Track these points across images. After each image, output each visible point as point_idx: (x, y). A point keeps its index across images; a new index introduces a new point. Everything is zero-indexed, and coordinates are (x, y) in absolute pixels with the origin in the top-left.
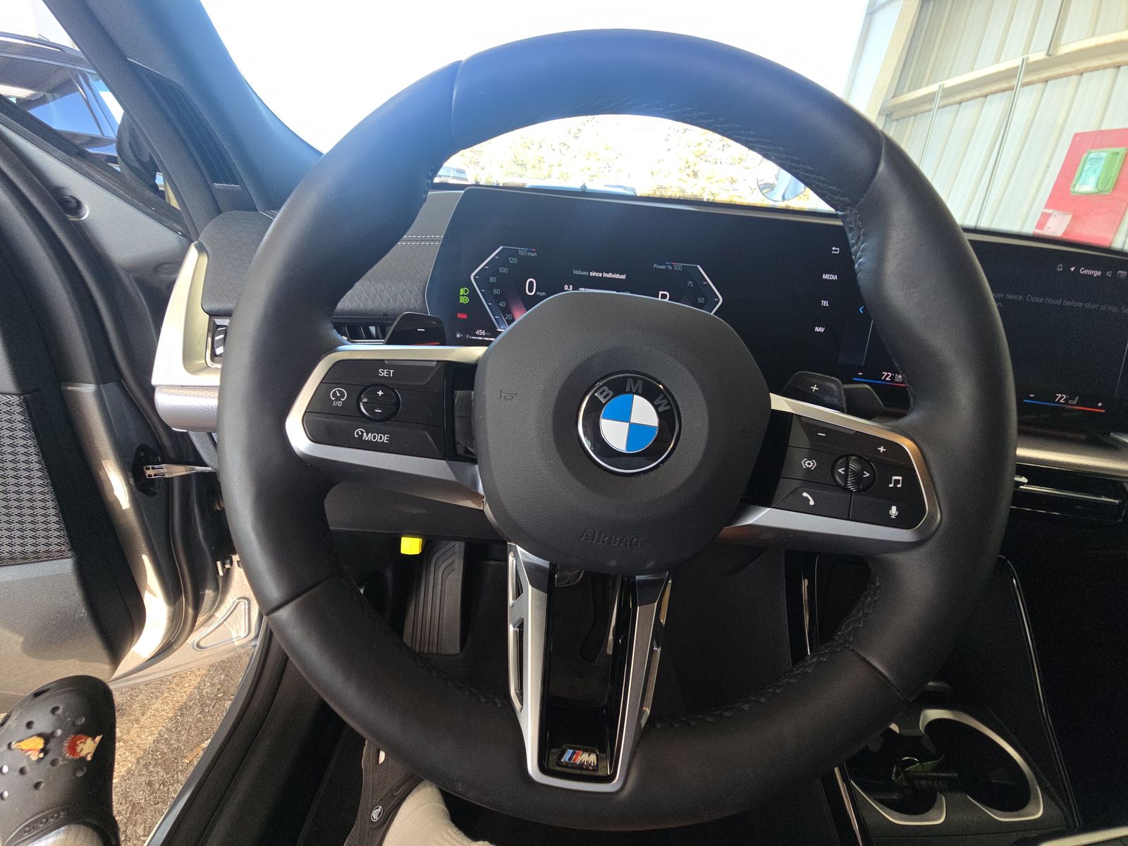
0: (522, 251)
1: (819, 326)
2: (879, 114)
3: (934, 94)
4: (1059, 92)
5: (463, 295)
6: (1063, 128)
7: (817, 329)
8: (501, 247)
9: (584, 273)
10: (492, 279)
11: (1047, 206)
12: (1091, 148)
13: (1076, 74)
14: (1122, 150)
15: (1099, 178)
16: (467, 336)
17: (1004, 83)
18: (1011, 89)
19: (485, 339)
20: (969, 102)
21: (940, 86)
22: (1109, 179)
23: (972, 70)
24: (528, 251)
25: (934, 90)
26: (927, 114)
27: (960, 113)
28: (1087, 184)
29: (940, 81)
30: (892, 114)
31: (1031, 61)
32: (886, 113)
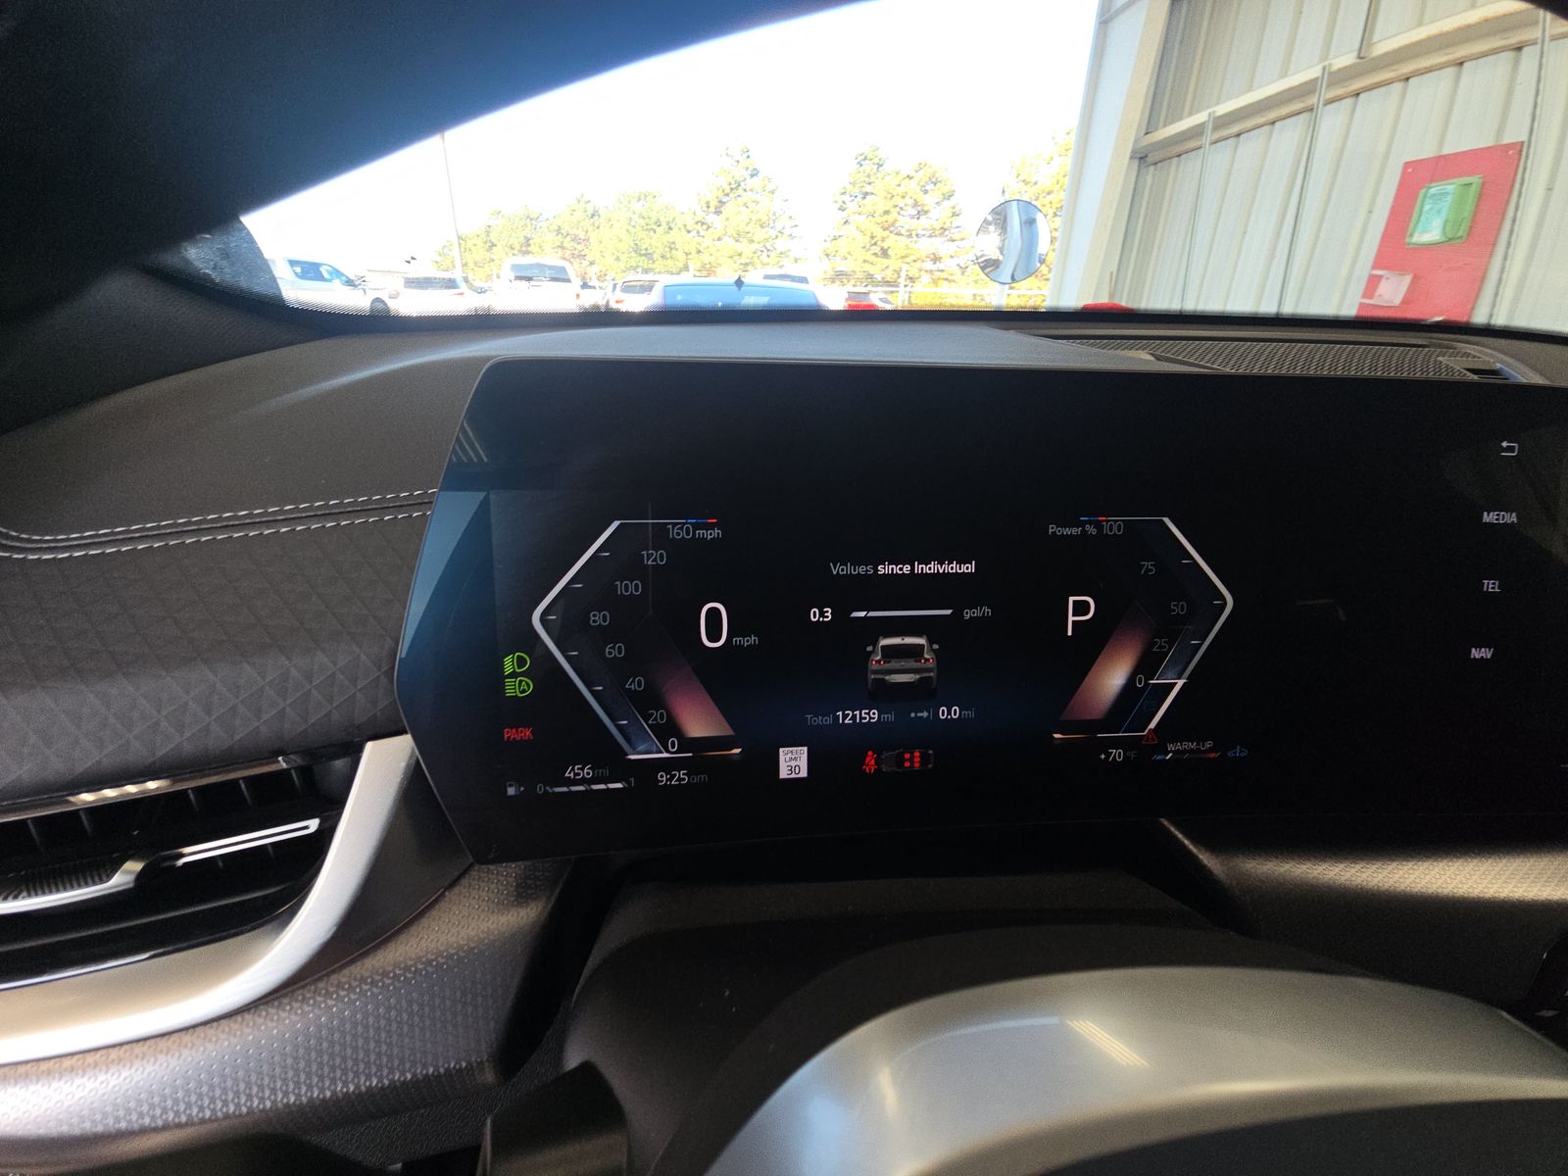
0: (679, 529)
1: (1479, 646)
2: (1131, 158)
3: (1202, 125)
4: (1376, 108)
5: (514, 675)
6: (1387, 155)
7: (1475, 653)
8: (616, 524)
9: (861, 570)
10: (597, 618)
11: (1376, 266)
12: (1432, 181)
13: (1400, 81)
14: (1476, 180)
15: (1446, 221)
16: (540, 789)
17: (1299, 102)
18: (1311, 109)
19: (595, 787)
20: (1252, 133)
21: (1210, 114)
22: (1462, 220)
23: (1250, 89)
24: (696, 527)
25: (1203, 120)
26: (1194, 153)
27: (1239, 150)
28: (1429, 230)
29: (1208, 108)
30: (1146, 156)
31: (1335, 68)
32: (1139, 155)
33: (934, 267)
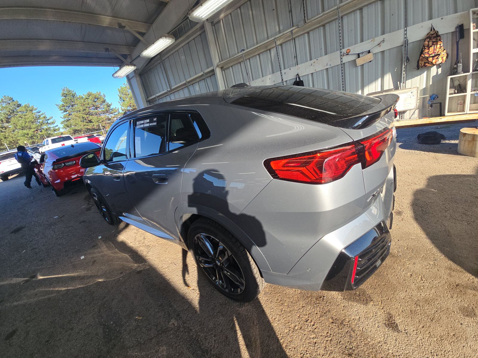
2: (147, 102)
33: (109, 122)
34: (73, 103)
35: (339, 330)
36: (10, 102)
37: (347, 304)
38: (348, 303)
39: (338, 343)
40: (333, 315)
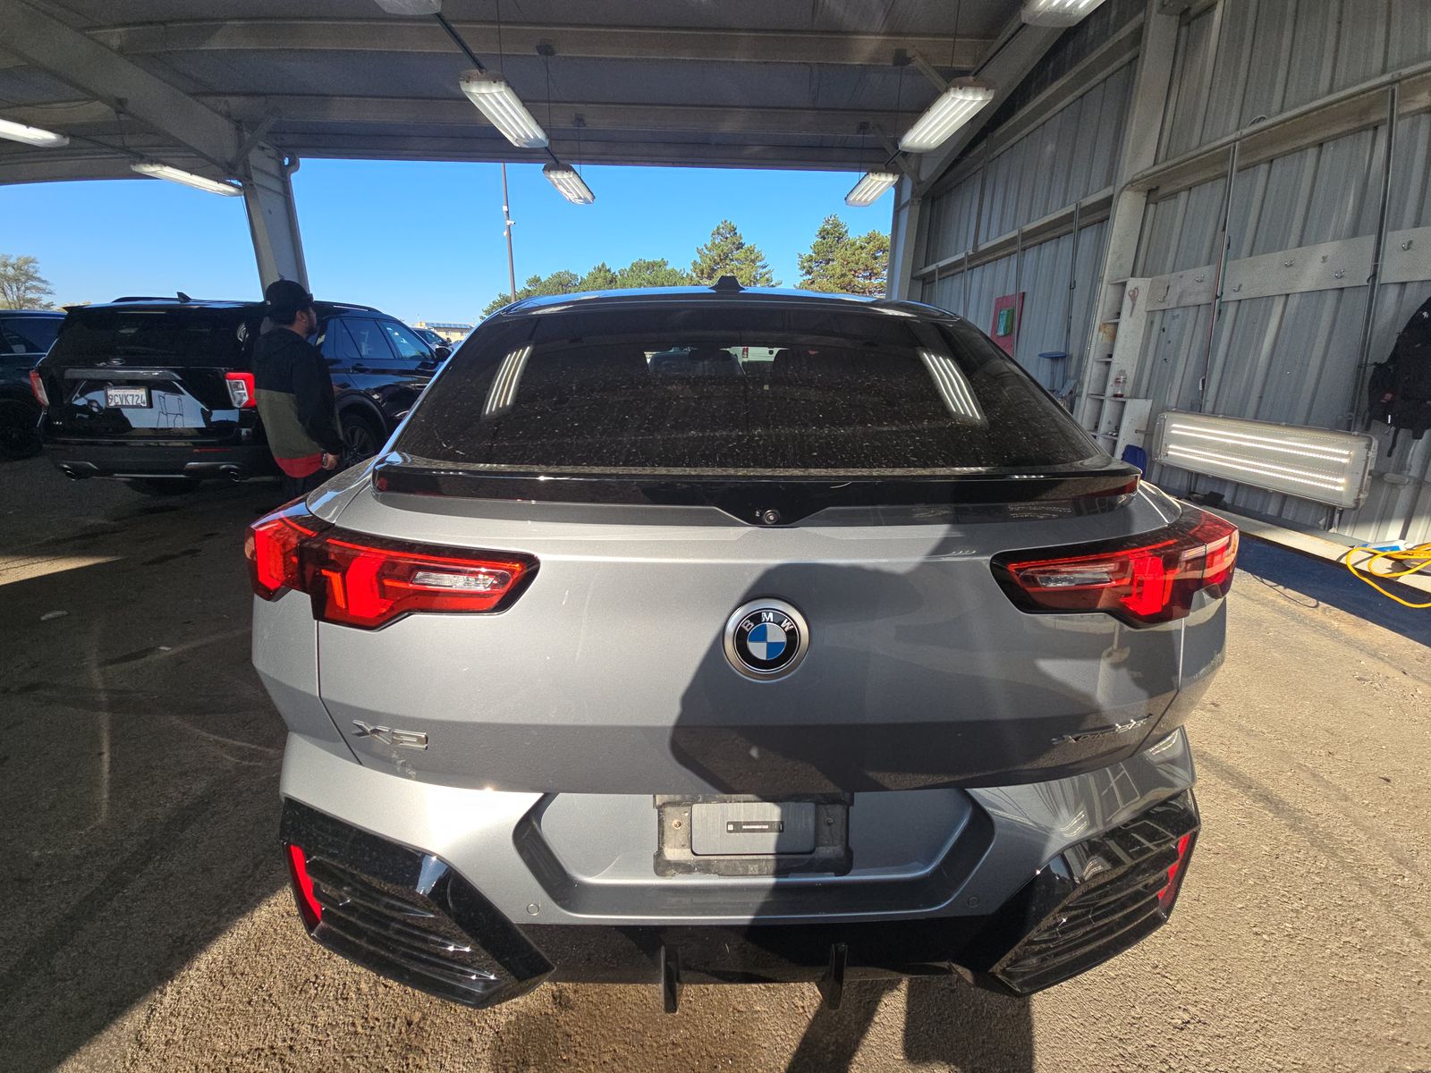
15: (1005, 326)
25: (934, 268)
28: (1001, 330)
34: (830, 256)
35: (387, 1045)
36: (728, 236)
37: (477, 1046)
38: (484, 1050)
39: (349, 1052)
40: (434, 1019)
